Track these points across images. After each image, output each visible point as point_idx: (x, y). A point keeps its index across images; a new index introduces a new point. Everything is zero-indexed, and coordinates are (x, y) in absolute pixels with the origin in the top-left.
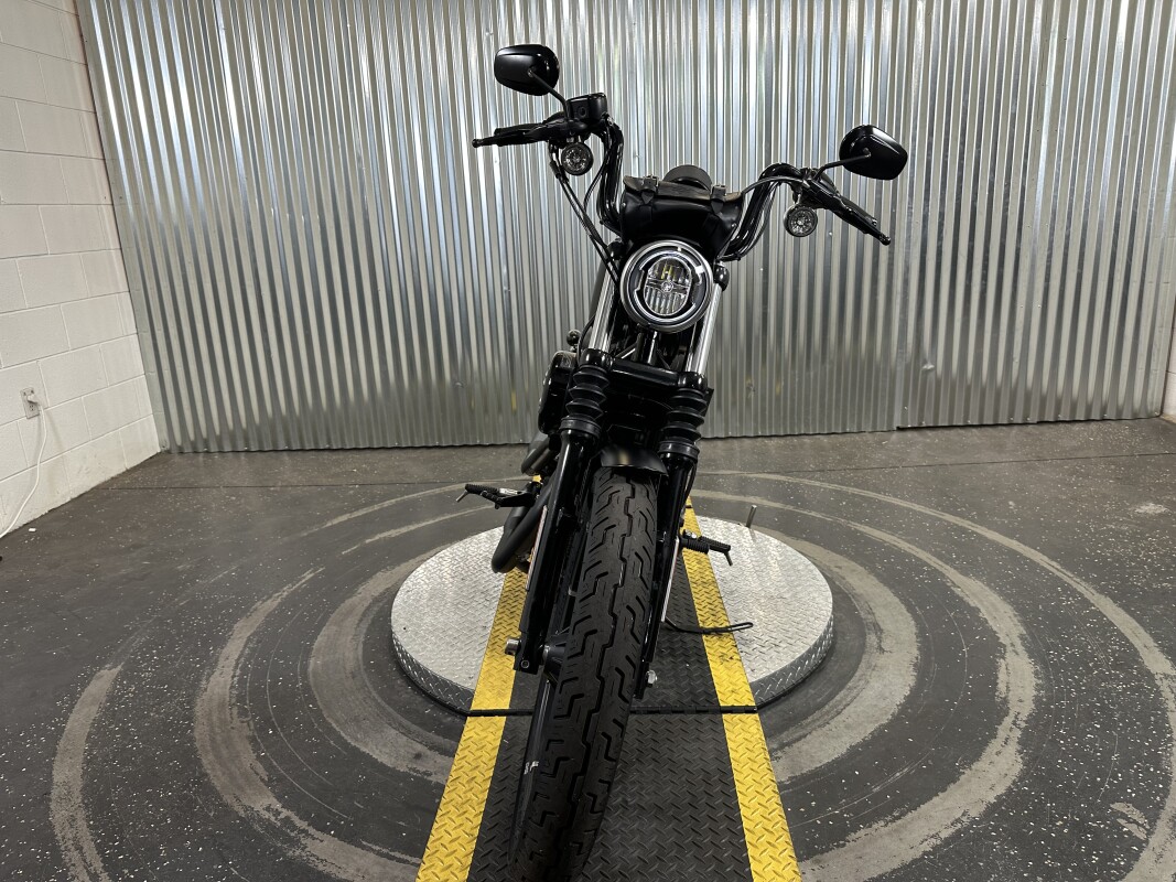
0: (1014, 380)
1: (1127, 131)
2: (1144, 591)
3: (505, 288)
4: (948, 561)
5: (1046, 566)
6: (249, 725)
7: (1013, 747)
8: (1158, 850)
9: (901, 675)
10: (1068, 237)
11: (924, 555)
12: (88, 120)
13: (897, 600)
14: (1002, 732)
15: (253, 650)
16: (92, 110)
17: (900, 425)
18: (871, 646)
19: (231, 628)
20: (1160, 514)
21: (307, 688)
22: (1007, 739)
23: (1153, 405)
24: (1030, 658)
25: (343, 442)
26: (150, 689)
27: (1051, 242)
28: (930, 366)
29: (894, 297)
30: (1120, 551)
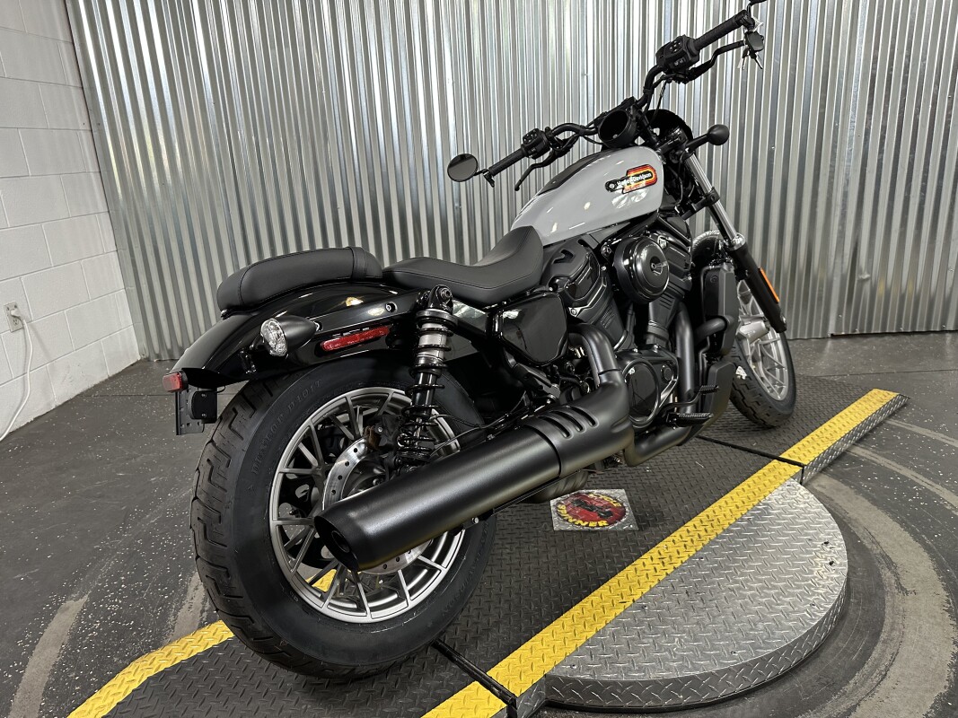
3: (456, 205)
4: (937, 479)
11: (909, 473)
12: (65, 50)
13: (898, 526)
16: (70, 40)
17: (834, 333)
18: (890, 585)
26: (115, 627)
28: (866, 276)
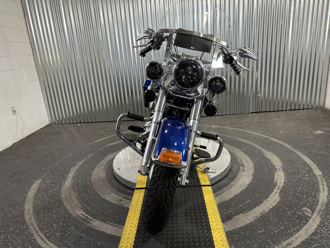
0: (283, 98)
1: (313, 28)
2: (315, 154)
3: (142, 76)
4: (263, 147)
5: (289, 148)
6: (76, 194)
7: (278, 194)
8: (314, 219)
9: (249, 177)
10: (297, 58)
11: (256, 146)
12: (26, 32)
13: (249, 158)
14: (275, 191)
15: (76, 175)
16: (27, 29)
17: (252, 112)
18: (241, 170)
19: (70, 169)
20: (322, 134)
21: (91, 184)
22: (276, 192)
23: (322, 105)
24: (283, 172)
25: (99, 120)
26: (49, 185)
27: (293, 60)
28: (260, 95)
29: (249, 76)
30: (310, 143)
